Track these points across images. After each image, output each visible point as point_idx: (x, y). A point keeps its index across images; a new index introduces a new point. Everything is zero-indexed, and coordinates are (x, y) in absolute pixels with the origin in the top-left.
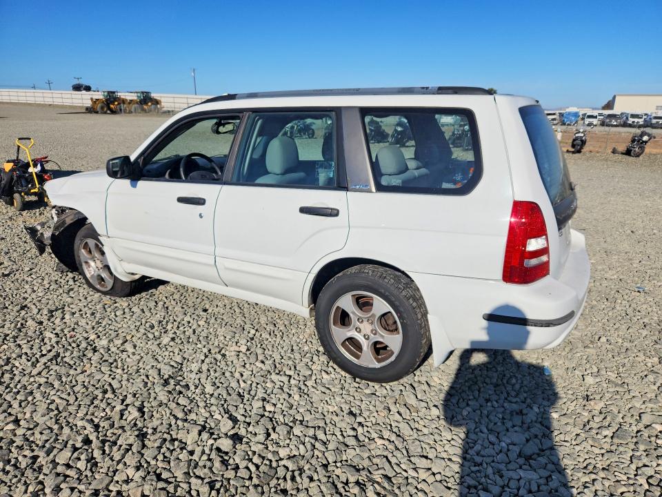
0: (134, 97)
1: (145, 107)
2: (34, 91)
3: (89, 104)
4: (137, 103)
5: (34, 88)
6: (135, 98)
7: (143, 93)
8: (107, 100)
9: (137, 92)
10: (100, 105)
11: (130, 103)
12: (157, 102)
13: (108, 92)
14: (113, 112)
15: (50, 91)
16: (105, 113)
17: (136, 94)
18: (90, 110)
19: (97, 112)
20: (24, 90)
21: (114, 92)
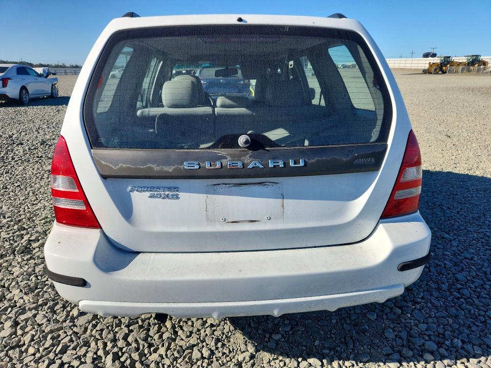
0: (463, 60)
1: (472, 68)
2: (400, 59)
3: (427, 66)
4: (465, 65)
5: (401, 57)
6: (465, 61)
7: (473, 56)
8: (441, 64)
9: (467, 56)
10: (434, 68)
11: (458, 65)
12: (484, 63)
13: (445, 57)
14: (444, 72)
15: (411, 59)
16: (437, 73)
17: (466, 58)
18: (426, 72)
19: (431, 73)
20: (394, 59)
21: (449, 57)
